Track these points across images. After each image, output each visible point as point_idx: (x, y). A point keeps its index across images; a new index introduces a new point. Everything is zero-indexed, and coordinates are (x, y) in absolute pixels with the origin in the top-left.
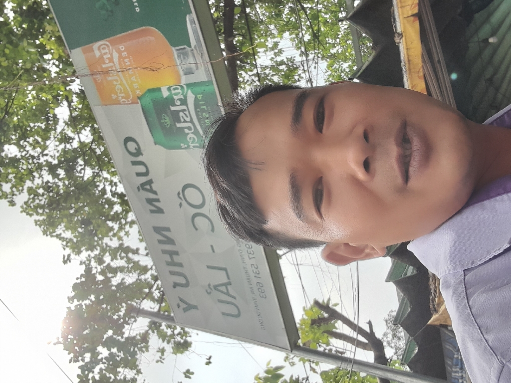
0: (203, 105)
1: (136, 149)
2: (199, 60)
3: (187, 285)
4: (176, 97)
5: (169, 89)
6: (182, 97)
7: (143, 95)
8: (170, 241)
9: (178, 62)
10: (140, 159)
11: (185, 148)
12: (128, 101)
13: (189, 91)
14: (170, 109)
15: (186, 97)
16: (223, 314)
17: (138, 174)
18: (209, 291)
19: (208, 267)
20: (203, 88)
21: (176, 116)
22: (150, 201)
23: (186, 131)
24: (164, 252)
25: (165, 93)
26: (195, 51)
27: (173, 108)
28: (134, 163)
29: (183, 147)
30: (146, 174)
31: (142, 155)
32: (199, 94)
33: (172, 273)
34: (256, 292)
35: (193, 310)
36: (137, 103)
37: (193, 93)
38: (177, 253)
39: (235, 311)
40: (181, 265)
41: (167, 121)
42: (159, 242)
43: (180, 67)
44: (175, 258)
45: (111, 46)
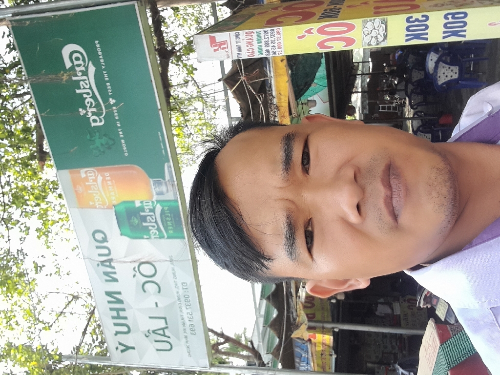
0: (167, 213)
1: (102, 238)
2: (170, 187)
3: (129, 332)
4: (146, 207)
5: (141, 202)
6: (152, 207)
7: (119, 204)
8: (120, 301)
9: (153, 187)
10: (105, 244)
11: (147, 239)
14: (139, 214)
16: (157, 350)
17: (100, 255)
18: (147, 335)
19: (150, 318)
20: (169, 204)
21: (144, 219)
22: (106, 274)
23: (150, 228)
24: (111, 309)
25: (138, 204)
26: (168, 183)
27: (142, 214)
28: (97, 247)
30: (109, 254)
31: (107, 242)
32: (166, 206)
33: (115, 324)
34: (188, 331)
35: (131, 350)
36: (112, 209)
37: (161, 205)
38: (124, 310)
39: (168, 346)
40: (126, 318)
41: (136, 221)
42: (109, 302)
43: (154, 190)
44: (122, 314)
45: (98, 172)
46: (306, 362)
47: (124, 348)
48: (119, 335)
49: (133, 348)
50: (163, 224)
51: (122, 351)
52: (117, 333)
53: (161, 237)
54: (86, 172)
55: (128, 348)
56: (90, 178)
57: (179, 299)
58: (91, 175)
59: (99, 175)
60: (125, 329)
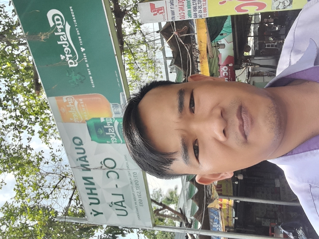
1: (79, 142)
3: (99, 203)
4: (108, 122)
5: (105, 119)
6: (112, 122)
7: (89, 120)
8: (93, 184)
9: (112, 109)
10: (81, 146)
11: (109, 143)
13: (116, 121)
14: (104, 127)
15: (114, 123)
16: (118, 215)
17: (78, 153)
18: (111, 205)
19: (113, 194)
21: (107, 130)
22: (82, 165)
23: (111, 136)
24: (87, 188)
25: (102, 120)
26: (122, 106)
27: (105, 127)
28: (76, 148)
30: (84, 153)
31: (83, 145)
32: (121, 122)
33: (90, 198)
34: (138, 203)
35: (100, 215)
36: (85, 123)
38: (95, 189)
39: (125, 213)
40: (96, 194)
41: (101, 131)
42: (85, 184)
43: (113, 111)
44: (94, 191)
45: (75, 98)
46: (217, 222)
47: (96, 213)
48: (92, 205)
49: (102, 213)
50: (119, 134)
51: (95, 215)
52: (91, 204)
53: (118, 142)
54: (67, 98)
55: (98, 213)
56: (69, 102)
57: (131, 183)
58: (70, 100)
59: (76, 100)
60: (96, 201)
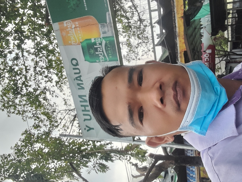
0: (108, 45)
1: (76, 63)
2: (110, 28)
4: (97, 42)
5: (95, 39)
6: (100, 42)
7: (83, 42)
8: (86, 101)
9: (101, 29)
10: (77, 67)
12: (76, 44)
13: (104, 40)
14: (94, 47)
17: (75, 73)
20: (109, 39)
21: (96, 50)
22: (78, 84)
23: (100, 55)
24: (82, 106)
25: (93, 41)
26: (108, 25)
27: (95, 47)
28: (74, 69)
29: (97, 62)
30: (80, 73)
32: (107, 41)
33: (84, 115)
35: (92, 130)
36: (80, 45)
37: (105, 40)
38: (88, 106)
40: (89, 111)
44: (86, 108)
45: (72, 22)
48: (86, 121)
50: (106, 52)
51: (88, 131)
53: (106, 61)
54: (66, 23)
58: (69, 24)
59: (73, 24)
60: (89, 117)
